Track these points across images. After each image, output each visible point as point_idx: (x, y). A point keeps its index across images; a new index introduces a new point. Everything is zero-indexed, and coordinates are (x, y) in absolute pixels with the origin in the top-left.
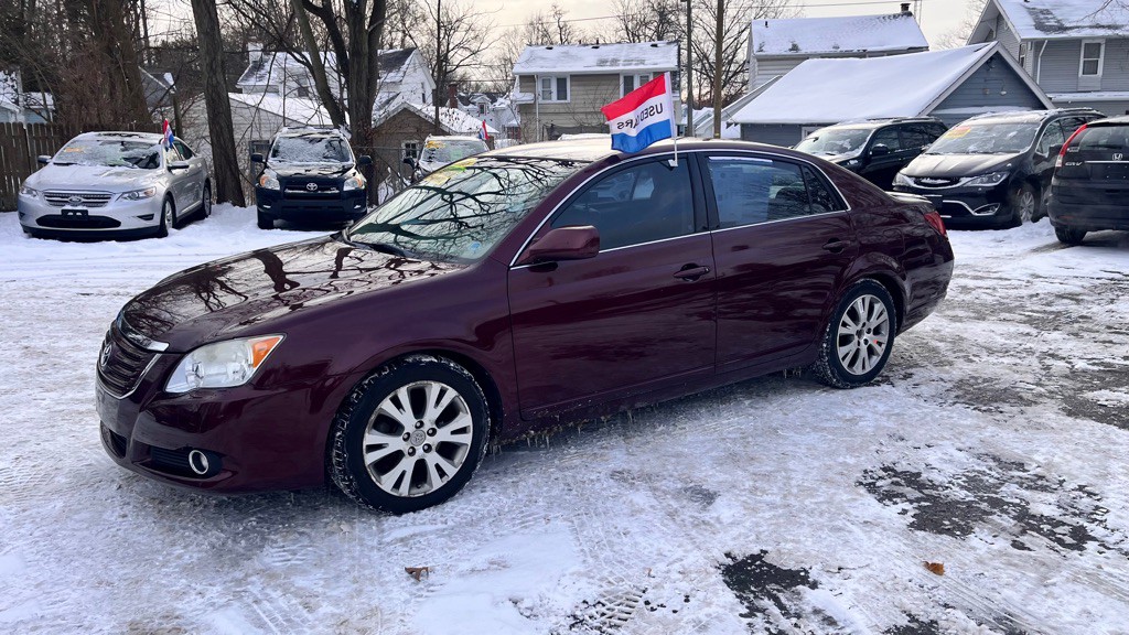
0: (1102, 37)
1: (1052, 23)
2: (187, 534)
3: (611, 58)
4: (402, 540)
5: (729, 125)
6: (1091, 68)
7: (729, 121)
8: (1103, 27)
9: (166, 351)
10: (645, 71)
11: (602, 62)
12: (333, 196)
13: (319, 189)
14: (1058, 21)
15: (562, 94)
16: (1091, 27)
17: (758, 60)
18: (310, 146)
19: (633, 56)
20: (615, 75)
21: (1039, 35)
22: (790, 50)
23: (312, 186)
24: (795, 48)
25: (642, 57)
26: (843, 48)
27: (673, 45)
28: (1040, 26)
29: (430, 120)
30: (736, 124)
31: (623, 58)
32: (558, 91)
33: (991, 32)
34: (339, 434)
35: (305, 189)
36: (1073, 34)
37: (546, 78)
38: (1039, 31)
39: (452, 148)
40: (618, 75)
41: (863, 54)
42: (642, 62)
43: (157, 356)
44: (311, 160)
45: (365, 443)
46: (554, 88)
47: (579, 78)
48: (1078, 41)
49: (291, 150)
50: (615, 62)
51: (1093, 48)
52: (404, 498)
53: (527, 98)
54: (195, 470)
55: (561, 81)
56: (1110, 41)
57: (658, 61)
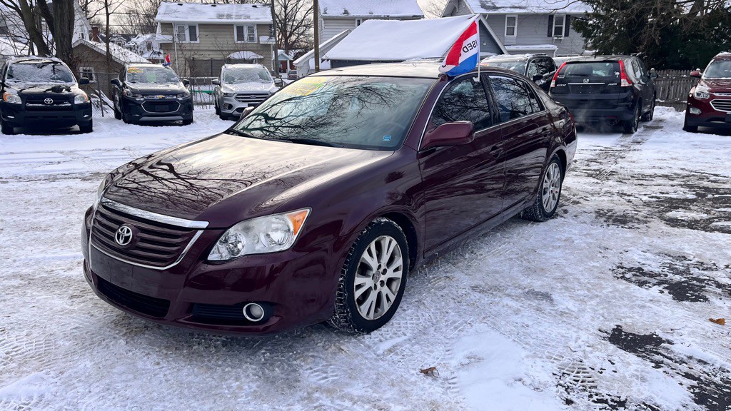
0: (516, 14)
1: (490, 4)
2: (227, 370)
3: (226, 13)
4: (390, 351)
5: (323, 60)
6: (511, 32)
7: (324, 57)
8: (516, 7)
9: (207, 228)
10: (250, 23)
11: (220, 16)
12: (66, 108)
13: (54, 103)
14: (493, 4)
15: (193, 37)
16: (511, 8)
17: (324, 19)
18: (39, 70)
19: (241, 13)
20: (230, 26)
21: (484, 11)
22: (344, 14)
23: (48, 100)
24: (346, 12)
25: (248, 14)
26: (375, 14)
27: (267, 7)
28: (483, 6)
29: (102, 52)
30: (328, 60)
31: (234, 14)
32: (190, 35)
33: (455, 8)
34: (341, 279)
35: (43, 103)
36: (501, 11)
37: (181, 26)
38: (483, 9)
39: (148, 73)
40: (233, 25)
41: (388, 18)
42: (248, 17)
43: (200, 232)
44: (41, 81)
45: (355, 284)
46: (187, 33)
47: (204, 26)
48: (503, 16)
49: (23, 73)
50: (229, 16)
51: (511, 19)
52: (372, 321)
53: (167, 38)
54: (248, 318)
55: (192, 28)
56: (520, 16)
57: (259, 17)
